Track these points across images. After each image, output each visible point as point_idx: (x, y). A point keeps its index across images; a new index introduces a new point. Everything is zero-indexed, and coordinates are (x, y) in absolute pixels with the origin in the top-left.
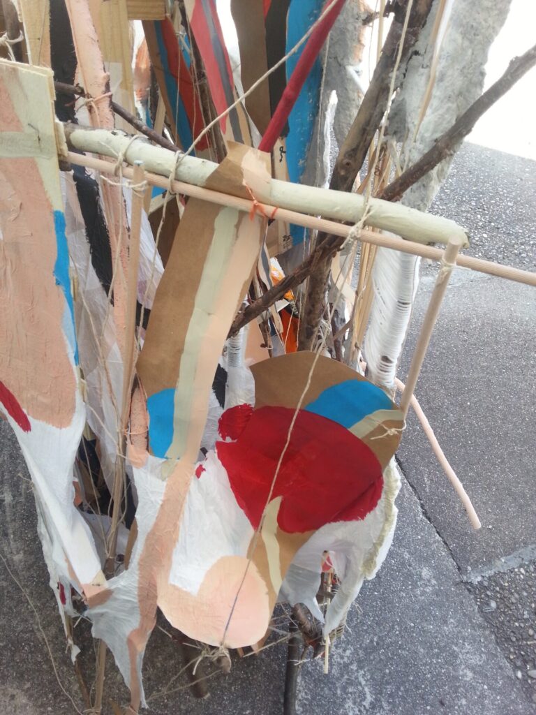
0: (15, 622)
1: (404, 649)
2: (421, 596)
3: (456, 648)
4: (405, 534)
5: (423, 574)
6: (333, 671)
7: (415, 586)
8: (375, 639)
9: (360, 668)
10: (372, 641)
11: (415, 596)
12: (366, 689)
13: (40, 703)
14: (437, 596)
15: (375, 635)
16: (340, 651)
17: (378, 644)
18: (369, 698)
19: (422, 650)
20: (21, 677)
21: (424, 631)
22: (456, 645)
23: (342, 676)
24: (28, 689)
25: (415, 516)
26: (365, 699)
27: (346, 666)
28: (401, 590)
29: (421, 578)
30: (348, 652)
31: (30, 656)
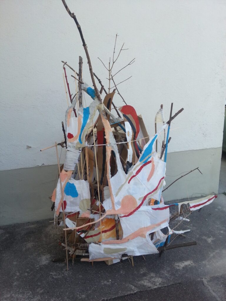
9: (62, 276)
12: (57, 277)
18: (55, 277)
26: (55, 276)
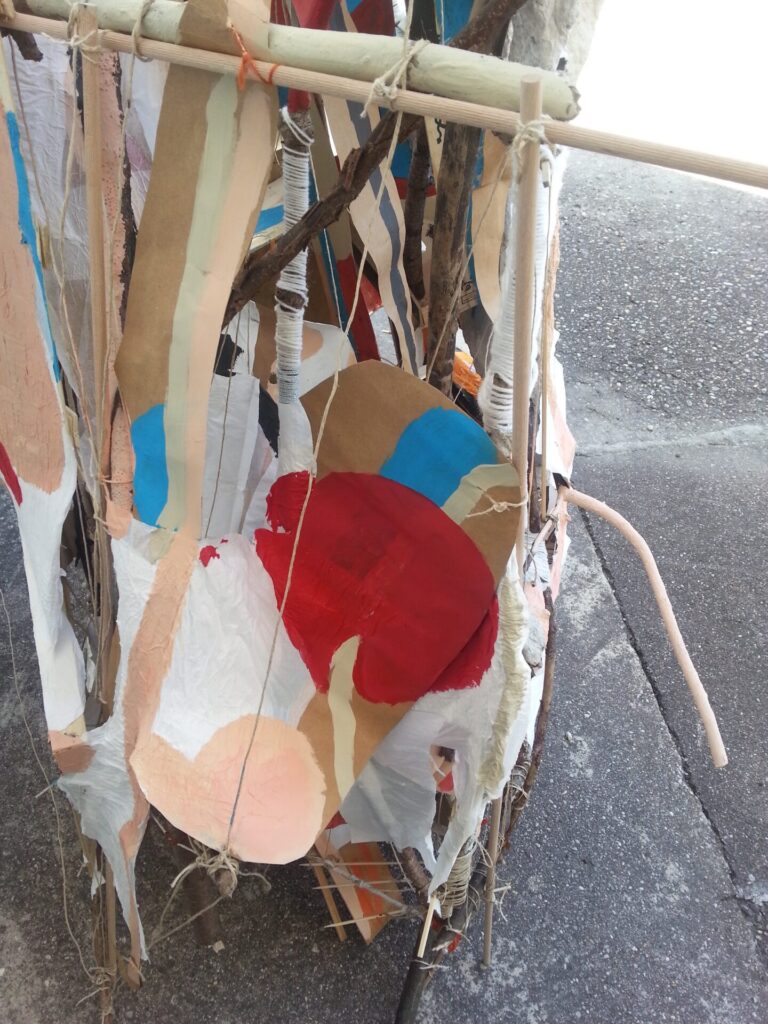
0: (30, 827)
1: (614, 985)
2: (658, 906)
3: (705, 1003)
4: (649, 804)
5: (668, 872)
6: (487, 995)
7: (650, 887)
8: (567, 960)
10: (561, 961)
11: (648, 905)
13: (37, 946)
14: (687, 910)
15: (568, 952)
16: (505, 966)
17: (570, 967)
19: (644, 993)
20: (20, 904)
21: (653, 963)
22: (708, 998)
23: (500, 1005)
24: (27, 922)
25: (670, 779)
27: (510, 991)
28: (624, 891)
29: (663, 878)
30: (517, 971)
31: (39, 876)
